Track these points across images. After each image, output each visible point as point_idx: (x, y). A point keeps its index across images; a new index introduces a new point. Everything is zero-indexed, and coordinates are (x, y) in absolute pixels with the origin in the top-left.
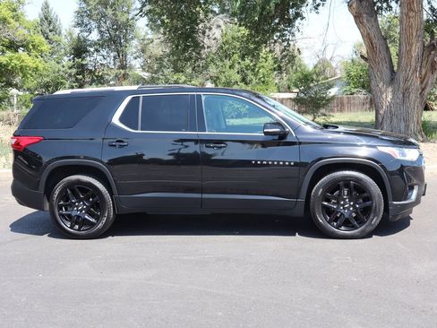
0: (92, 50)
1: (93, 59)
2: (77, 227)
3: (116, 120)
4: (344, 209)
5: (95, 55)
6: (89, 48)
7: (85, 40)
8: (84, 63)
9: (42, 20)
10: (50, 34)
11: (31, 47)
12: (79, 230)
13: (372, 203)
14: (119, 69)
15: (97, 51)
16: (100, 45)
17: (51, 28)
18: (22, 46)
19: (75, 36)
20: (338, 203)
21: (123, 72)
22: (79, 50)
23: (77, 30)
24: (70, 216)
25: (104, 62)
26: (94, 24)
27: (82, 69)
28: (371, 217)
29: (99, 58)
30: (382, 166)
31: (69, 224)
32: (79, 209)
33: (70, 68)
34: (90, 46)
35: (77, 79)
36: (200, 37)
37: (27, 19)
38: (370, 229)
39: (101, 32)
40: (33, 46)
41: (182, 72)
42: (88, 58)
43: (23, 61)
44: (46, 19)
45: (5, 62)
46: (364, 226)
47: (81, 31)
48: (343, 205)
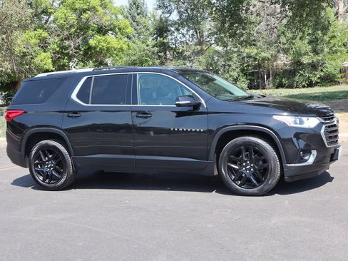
0: (173, 29)
1: (174, 38)
2: (47, 181)
3: (74, 96)
4: (246, 170)
5: (176, 34)
6: (169, 28)
7: (167, 21)
8: (165, 41)
9: (131, 5)
10: (138, 17)
11: (117, 30)
12: (49, 183)
13: (268, 165)
14: (196, 45)
15: (178, 30)
16: (180, 24)
17: (139, 11)
18: (111, 30)
19: (158, 18)
20: (240, 165)
21: (199, 47)
22: (162, 30)
23: (160, 12)
24: (42, 172)
25: (184, 39)
26: (173, 6)
27: (164, 47)
28: (268, 177)
29: (179, 36)
30: (275, 132)
31: (41, 178)
32: (49, 167)
33: (154, 46)
34: (171, 26)
35: (159, 56)
36: (243, 14)
37: (115, 5)
38: (267, 188)
39: (179, 12)
40: (120, 29)
41: (254, 45)
42: (170, 37)
43: (109, 43)
44: (135, 4)
45: (94, 45)
46: (262, 186)
47: (163, 13)
48: (245, 167)
